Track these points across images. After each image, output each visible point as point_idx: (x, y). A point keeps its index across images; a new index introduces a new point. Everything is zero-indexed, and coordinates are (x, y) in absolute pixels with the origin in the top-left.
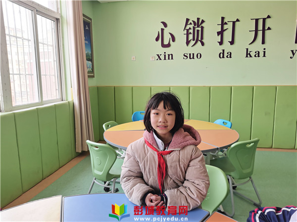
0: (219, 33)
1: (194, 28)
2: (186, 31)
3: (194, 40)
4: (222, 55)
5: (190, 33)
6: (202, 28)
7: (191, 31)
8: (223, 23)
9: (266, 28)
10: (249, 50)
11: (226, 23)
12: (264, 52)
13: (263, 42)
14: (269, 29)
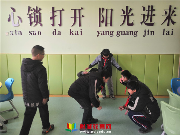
0: (51, 18)
1: (34, 14)
2: (29, 15)
3: (35, 22)
4: (54, 33)
5: (32, 17)
6: (40, 14)
7: (33, 15)
8: (54, 12)
9: (81, 16)
10: (71, 30)
11: (55, 12)
12: (81, 32)
13: (80, 25)
14: (83, 16)
